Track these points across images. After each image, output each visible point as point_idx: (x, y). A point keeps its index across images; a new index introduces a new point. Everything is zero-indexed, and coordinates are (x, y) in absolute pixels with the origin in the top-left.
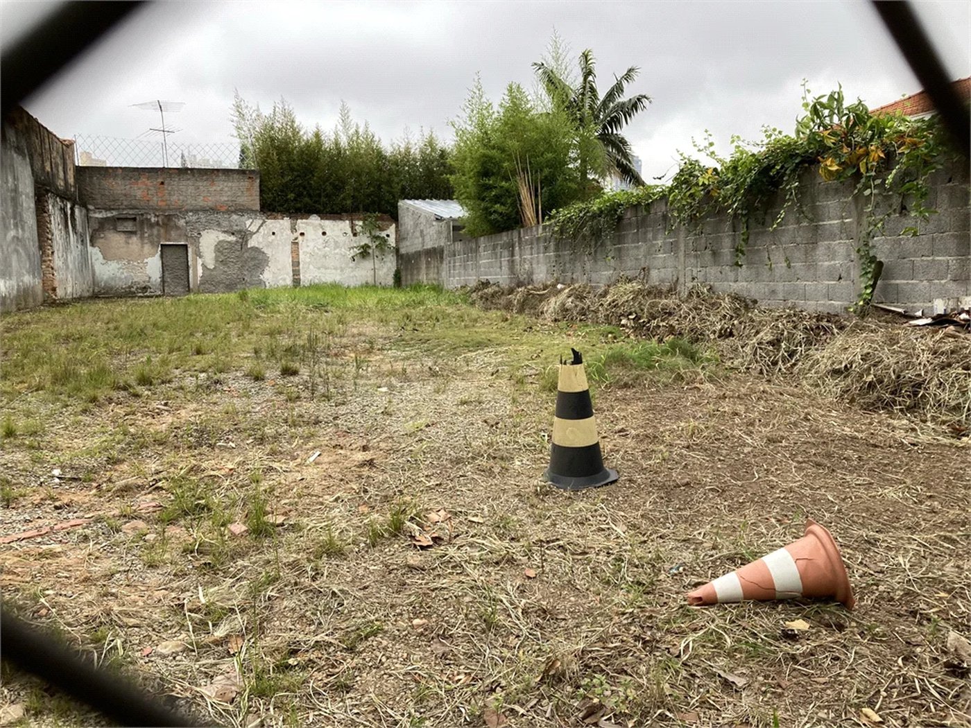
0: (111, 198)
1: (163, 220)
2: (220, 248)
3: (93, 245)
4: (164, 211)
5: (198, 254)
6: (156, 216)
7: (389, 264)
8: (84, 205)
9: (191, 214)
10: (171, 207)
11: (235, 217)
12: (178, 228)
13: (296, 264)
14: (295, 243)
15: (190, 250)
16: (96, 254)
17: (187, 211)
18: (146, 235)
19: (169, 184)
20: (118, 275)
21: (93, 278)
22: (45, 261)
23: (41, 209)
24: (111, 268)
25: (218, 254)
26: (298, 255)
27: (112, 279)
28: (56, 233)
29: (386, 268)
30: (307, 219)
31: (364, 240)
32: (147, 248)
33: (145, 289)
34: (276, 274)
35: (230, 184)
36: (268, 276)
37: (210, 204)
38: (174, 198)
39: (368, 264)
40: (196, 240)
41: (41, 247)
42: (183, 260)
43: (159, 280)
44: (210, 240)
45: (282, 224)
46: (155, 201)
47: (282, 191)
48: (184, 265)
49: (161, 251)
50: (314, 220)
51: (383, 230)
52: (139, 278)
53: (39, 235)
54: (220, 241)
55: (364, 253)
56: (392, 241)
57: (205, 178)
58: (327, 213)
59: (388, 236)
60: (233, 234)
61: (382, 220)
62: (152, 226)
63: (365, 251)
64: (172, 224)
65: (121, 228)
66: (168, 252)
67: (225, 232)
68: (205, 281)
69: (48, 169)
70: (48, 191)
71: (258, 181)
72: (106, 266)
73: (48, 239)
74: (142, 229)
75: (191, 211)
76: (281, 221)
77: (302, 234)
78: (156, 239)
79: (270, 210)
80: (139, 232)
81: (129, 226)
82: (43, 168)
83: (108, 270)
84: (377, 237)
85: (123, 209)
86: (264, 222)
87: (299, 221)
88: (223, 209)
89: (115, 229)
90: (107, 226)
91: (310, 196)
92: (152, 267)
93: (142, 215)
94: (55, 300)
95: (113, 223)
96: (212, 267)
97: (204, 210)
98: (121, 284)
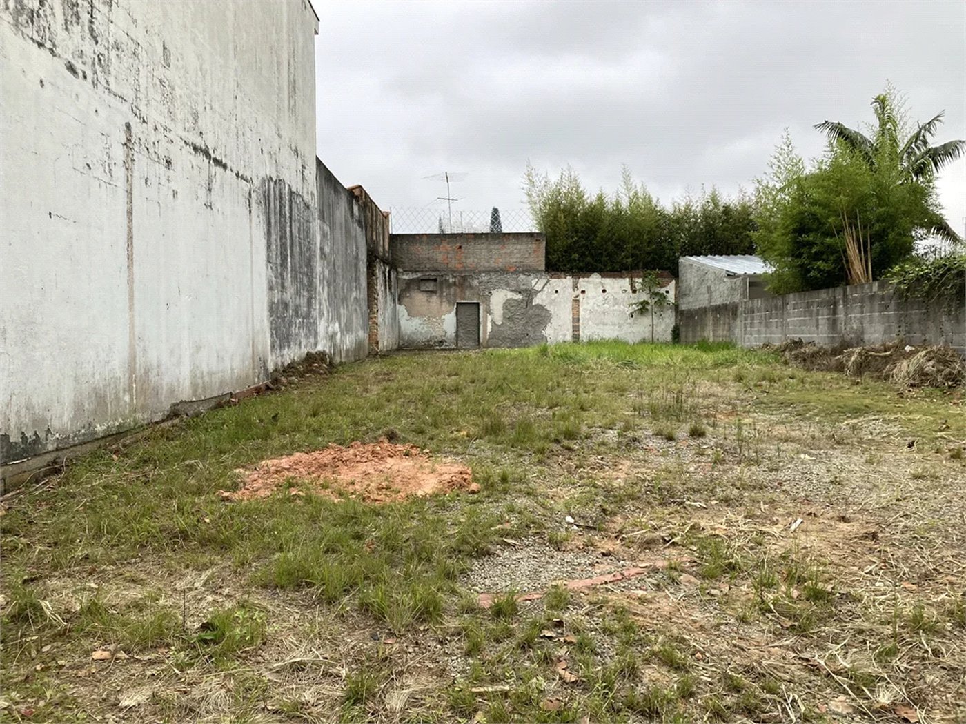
0: (417, 262)
1: (459, 281)
2: (507, 305)
3: (400, 304)
4: (461, 272)
5: (488, 311)
6: (454, 277)
7: (668, 321)
8: (396, 269)
9: (484, 275)
10: (467, 269)
11: (522, 277)
12: (471, 287)
13: (576, 320)
14: (576, 301)
15: (481, 307)
16: (402, 311)
17: (480, 272)
18: (445, 294)
19: (465, 248)
20: (420, 329)
21: (399, 333)
22: (371, 318)
23: (371, 273)
24: (414, 323)
25: (506, 311)
26: (578, 311)
27: (414, 333)
28: (380, 293)
29: (665, 324)
30: (588, 277)
31: (644, 297)
32: (445, 305)
33: (441, 342)
34: (557, 330)
35: (519, 247)
36: (549, 332)
37: (500, 265)
38: (470, 261)
39: (646, 321)
40: (487, 299)
41: (369, 307)
42: (476, 317)
43: (454, 335)
44: (499, 299)
45: (565, 283)
46: (454, 264)
47: (566, 252)
48: (475, 321)
49: (457, 308)
50: (596, 278)
51: (662, 287)
52: (437, 333)
53: (369, 296)
54: (508, 300)
55: (643, 309)
56: (671, 297)
57: (497, 241)
58: (607, 271)
59: (667, 292)
60: (520, 293)
61: (661, 276)
62: (449, 286)
63: (644, 307)
64: (467, 284)
65: (423, 288)
66: (462, 309)
67: (512, 291)
68: (493, 335)
69: (375, 238)
70: (376, 257)
71: (544, 243)
72: (410, 322)
73: (375, 299)
74: (441, 289)
75: (484, 272)
76: (564, 280)
77: (583, 292)
78: (452, 298)
79: (553, 270)
80: (438, 292)
81: (431, 286)
82: (372, 238)
83: (412, 326)
84: (657, 294)
85: (426, 271)
86: (548, 281)
87: (581, 279)
88: (512, 270)
89: (419, 289)
90: (412, 286)
91: (592, 255)
92: (448, 323)
93: (442, 276)
94: (378, 352)
95: (417, 284)
96: (500, 323)
97: (495, 271)
98: (422, 338)
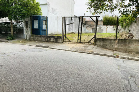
0: (88, 24)
3: (86, 28)
6: (92, 26)
8: (86, 25)
11: (100, 26)
13: (106, 31)
14: (106, 28)
15: (95, 29)
34: (104, 32)
35: (100, 22)
45: (105, 26)
46: (92, 24)
47: (105, 23)
49: (92, 29)
50: (109, 26)
54: (98, 28)
55: (115, 30)
56: (118, 28)
58: (111, 25)
81: (90, 27)
83: (87, 31)
86: (103, 26)
87: (107, 26)
91: (109, 23)
92: (91, 31)
95: (88, 26)
96: (97, 31)
